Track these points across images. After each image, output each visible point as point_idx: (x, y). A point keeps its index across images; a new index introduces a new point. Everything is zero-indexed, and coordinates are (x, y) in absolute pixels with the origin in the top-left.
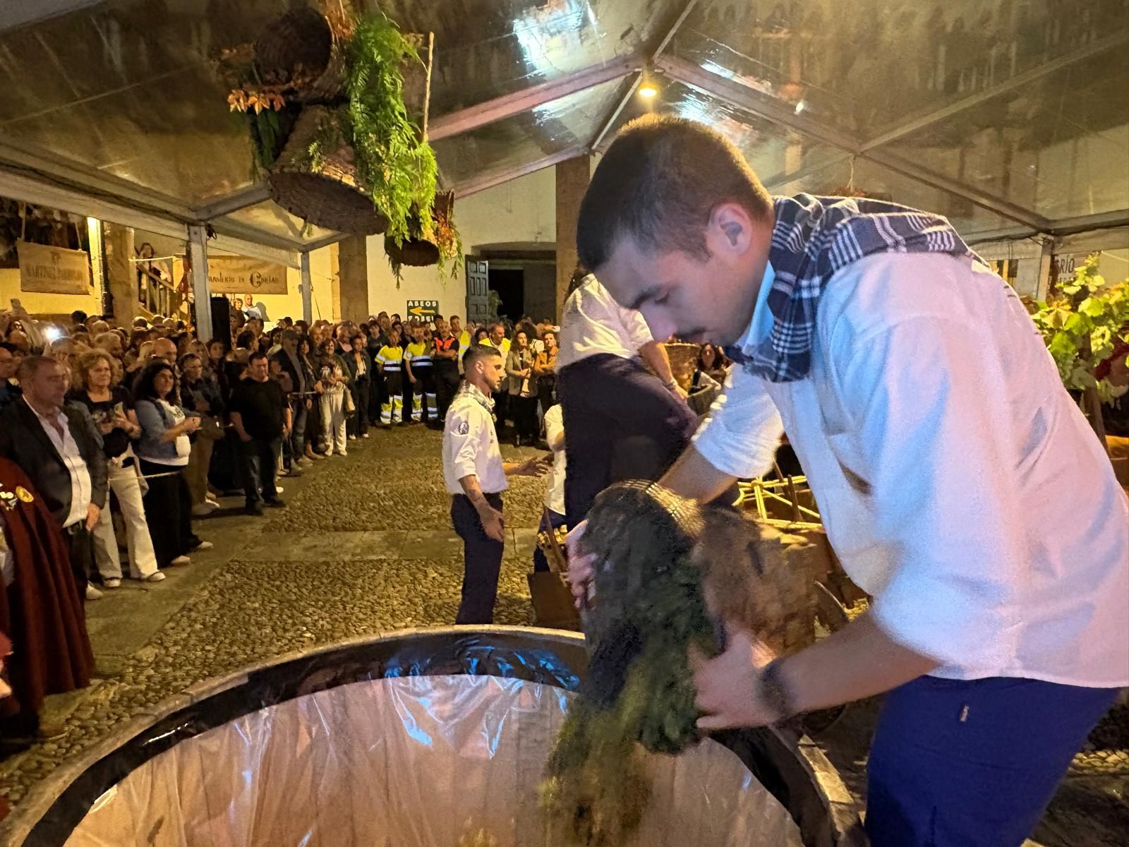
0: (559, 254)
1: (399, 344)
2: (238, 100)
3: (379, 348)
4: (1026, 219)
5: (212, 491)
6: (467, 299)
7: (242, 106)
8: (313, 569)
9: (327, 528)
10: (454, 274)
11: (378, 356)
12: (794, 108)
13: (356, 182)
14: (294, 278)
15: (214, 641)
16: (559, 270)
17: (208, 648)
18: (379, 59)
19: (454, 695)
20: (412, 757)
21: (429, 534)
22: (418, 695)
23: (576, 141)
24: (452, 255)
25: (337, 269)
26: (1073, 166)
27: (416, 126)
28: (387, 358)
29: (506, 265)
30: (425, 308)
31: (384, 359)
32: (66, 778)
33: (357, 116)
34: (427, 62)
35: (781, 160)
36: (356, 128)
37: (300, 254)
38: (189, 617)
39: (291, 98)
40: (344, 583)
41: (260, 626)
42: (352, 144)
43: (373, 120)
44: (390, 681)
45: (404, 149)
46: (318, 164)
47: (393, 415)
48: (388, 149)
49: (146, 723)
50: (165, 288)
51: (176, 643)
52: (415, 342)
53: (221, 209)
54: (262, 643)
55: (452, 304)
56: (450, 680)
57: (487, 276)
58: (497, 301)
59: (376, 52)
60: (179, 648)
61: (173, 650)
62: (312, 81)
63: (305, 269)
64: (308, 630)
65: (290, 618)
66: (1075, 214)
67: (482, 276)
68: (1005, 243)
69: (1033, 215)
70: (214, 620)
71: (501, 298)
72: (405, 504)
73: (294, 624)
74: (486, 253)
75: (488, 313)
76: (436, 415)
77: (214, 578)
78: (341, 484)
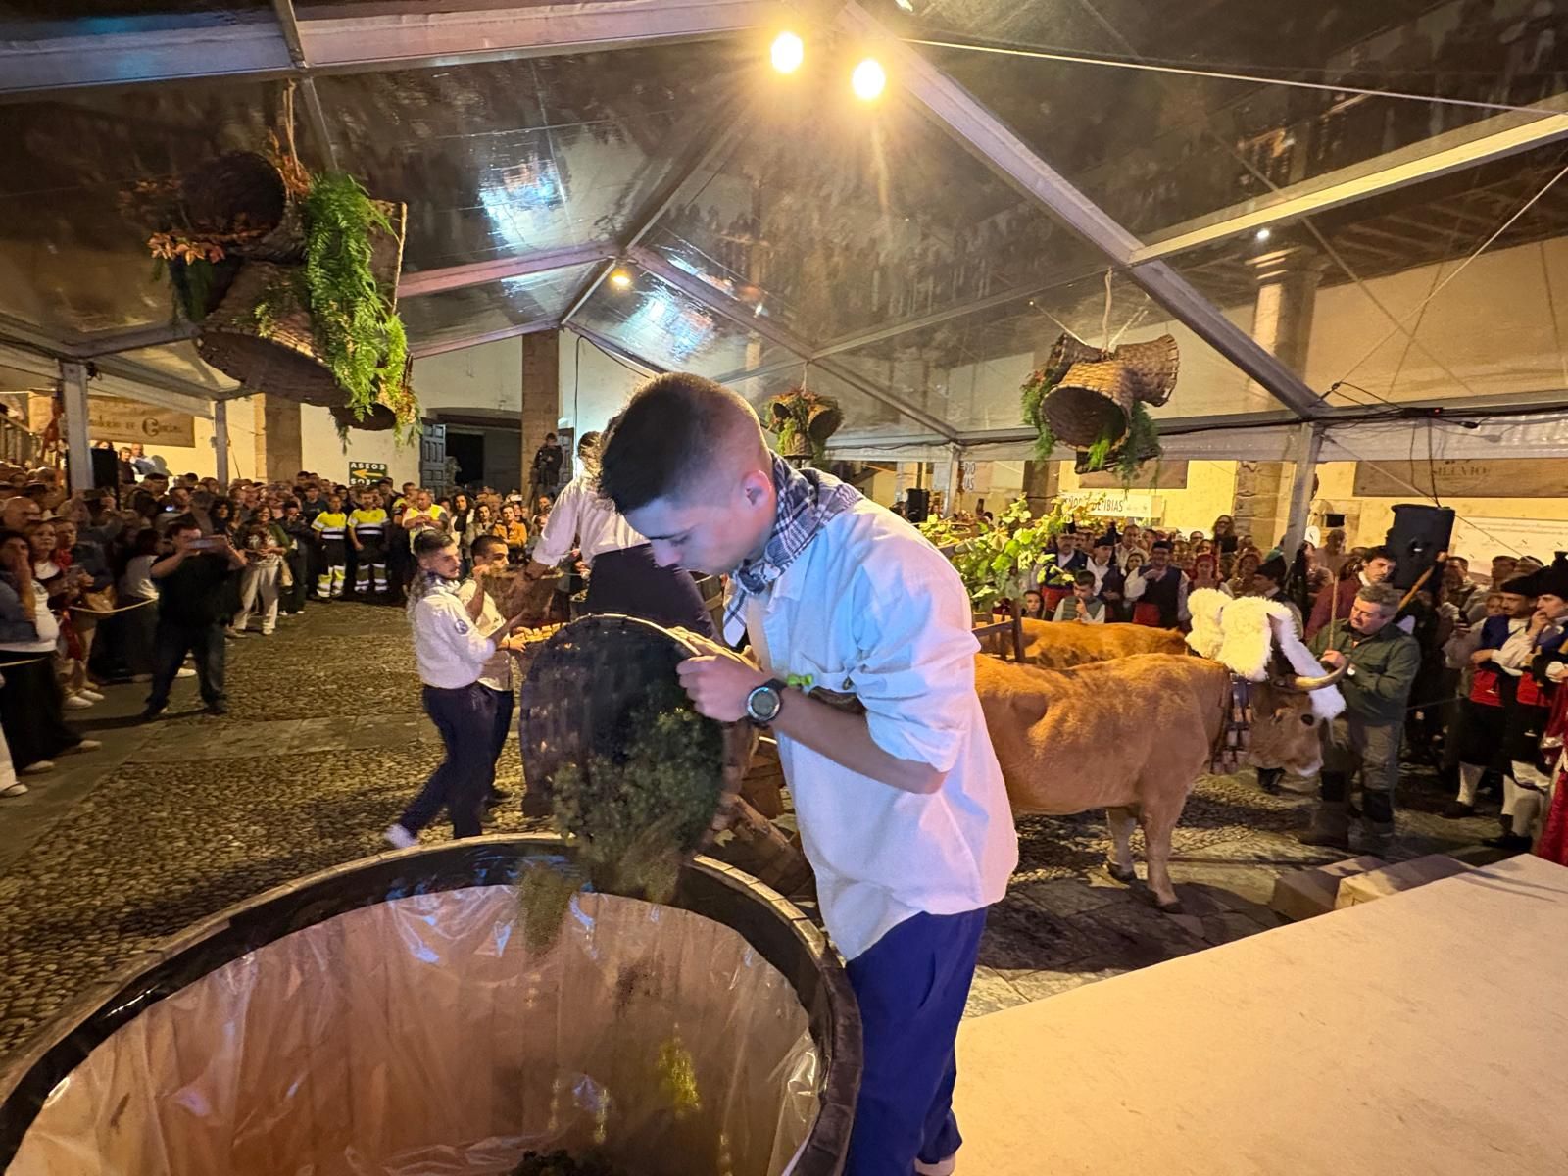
0: (524, 425)
1: (342, 510)
2: (163, 245)
3: (317, 514)
4: (941, 429)
5: (91, 680)
6: (421, 464)
7: (168, 253)
8: (237, 767)
9: (253, 717)
10: (410, 441)
11: (315, 522)
12: (753, 311)
13: (314, 352)
14: (204, 429)
15: (106, 862)
16: (524, 441)
17: (97, 871)
18: (344, 224)
19: (460, 910)
20: (416, 978)
21: (382, 719)
22: (423, 913)
23: (545, 315)
24: (408, 421)
25: (263, 423)
26: (973, 390)
27: (386, 298)
28: (327, 525)
29: (465, 430)
30: (371, 470)
31: (322, 526)
32: (13, 1074)
33: (316, 281)
34: (400, 235)
35: (742, 356)
36: (315, 294)
37: (213, 403)
38: (68, 837)
39: (232, 250)
40: (281, 781)
41: (171, 839)
42: (310, 310)
43: (335, 286)
44: (391, 904)
45: (371, 322)
46: (267, 328)
47: (333, 588)
48: (353, 320)
49: (108, 993)
50: (14, 428)
51: (49, 870)
52: (362, 508)
53: (111, 347)
54: (175, 858)
55: (404, 470)
56: (457, 894)
57: (443, 441)
58: (455, 468)
59: (340, 216)
60: (55, 875)
61: (46, 879)
62: (260, 236)
63: (221, 419)
64: (236, 838)
65: (210, 825)
66: (973, 429)
67: (438, 440)
68: (925, 448)
69: (947, 427)
70: (104, 837)
71: (459, 464)
72: (351, 687)
73: (217, 833)
74: (442, 417)
75: (445, 480)
76: (384, 588)
77: (101, 786)
78: (271, 667)
